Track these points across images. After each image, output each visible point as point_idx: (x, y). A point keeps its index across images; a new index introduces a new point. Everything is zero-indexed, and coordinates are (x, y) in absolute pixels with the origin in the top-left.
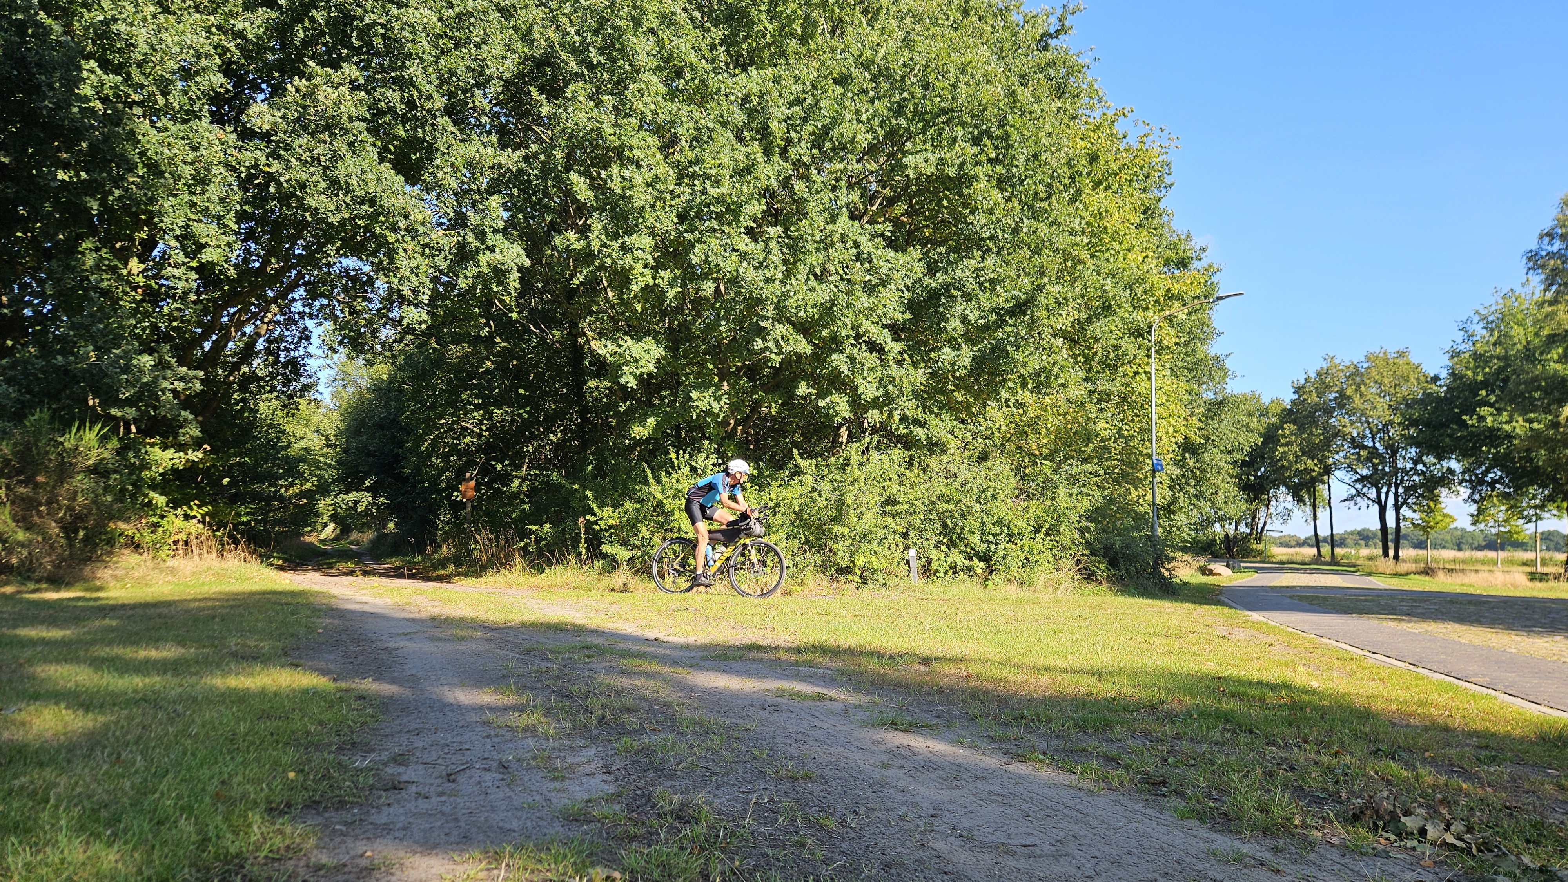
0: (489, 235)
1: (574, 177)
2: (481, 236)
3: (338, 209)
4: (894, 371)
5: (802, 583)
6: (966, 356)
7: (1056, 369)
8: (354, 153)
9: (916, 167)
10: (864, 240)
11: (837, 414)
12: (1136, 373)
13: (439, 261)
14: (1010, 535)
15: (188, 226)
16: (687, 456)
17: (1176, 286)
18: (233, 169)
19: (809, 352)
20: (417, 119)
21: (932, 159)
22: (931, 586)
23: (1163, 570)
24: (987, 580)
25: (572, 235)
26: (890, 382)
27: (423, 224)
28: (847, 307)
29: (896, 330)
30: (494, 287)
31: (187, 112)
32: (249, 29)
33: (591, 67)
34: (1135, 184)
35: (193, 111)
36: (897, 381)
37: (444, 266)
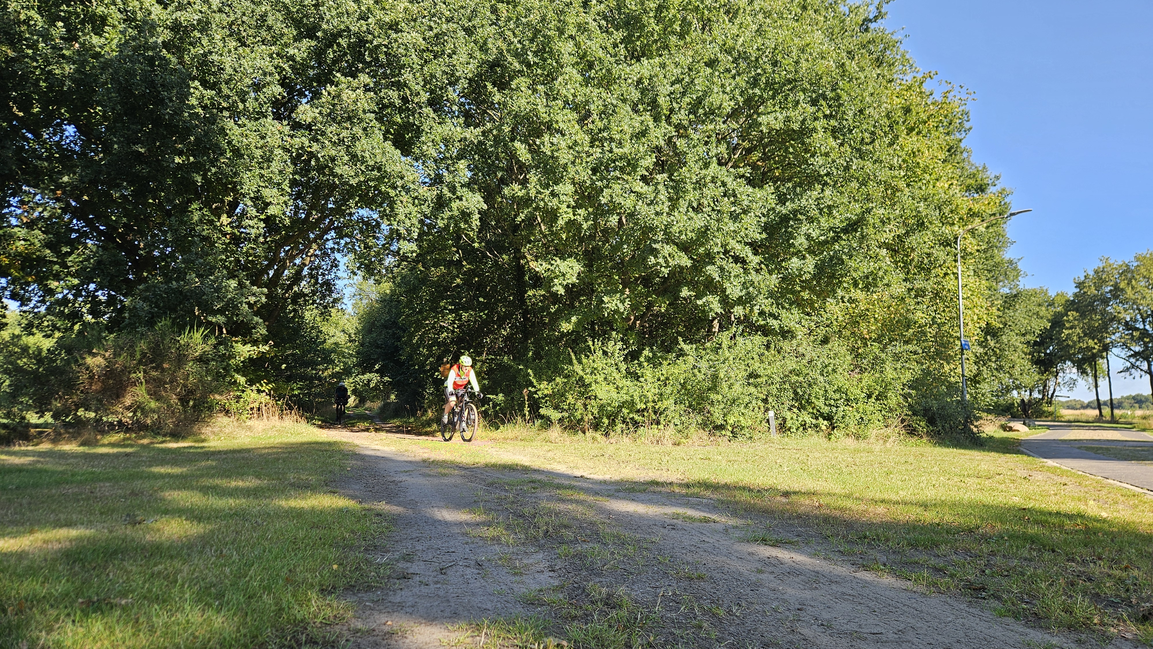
0: (459, 188)
1: (517, 144)
2: (453, 189)
3: (356, 175)
4: (753, 276)
5: (687, 437)
6: (810, 264)
7: (881, 273)
8: (367, 135)
9: (768, 124)
10: (729, 180)
11: (711, 310)
12: (946, 274)
13: (424, 208)
14: (848, 400)
15: (259, 191)
16: (600, 343)
17: (976, 206)
18: (288, 151)
19: (689, 265)
20: (409, 110)
21: (780, 117)
22: (786, 439)
23: (972, 427)
24: (830, 434)
25: (516, 187)
26: (751, 285)
27: (413, 183)
28: (718, 230)
29: (755, 247)
30: (462, 225)
31: (258, 113)
32: (297, 54)
33: (529, 65)
34: (941, 129)
35: (262, 112)
36: (756, 284)
37: (428, 211)
